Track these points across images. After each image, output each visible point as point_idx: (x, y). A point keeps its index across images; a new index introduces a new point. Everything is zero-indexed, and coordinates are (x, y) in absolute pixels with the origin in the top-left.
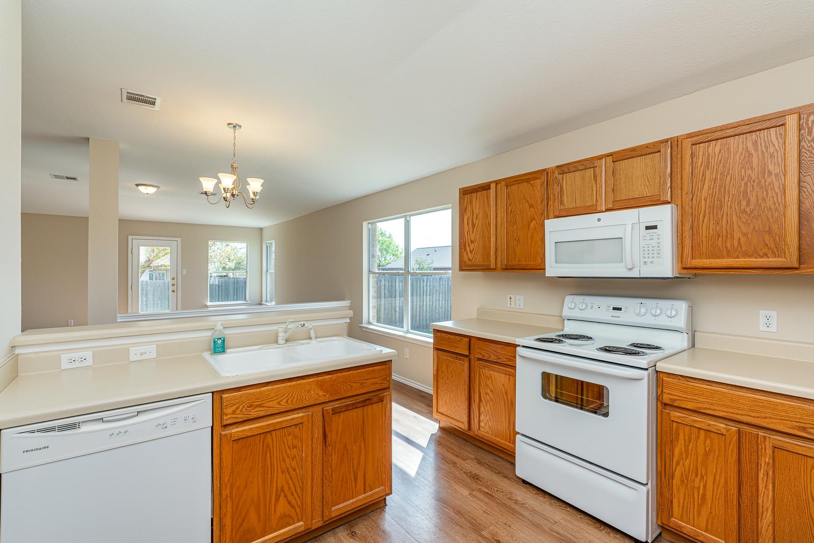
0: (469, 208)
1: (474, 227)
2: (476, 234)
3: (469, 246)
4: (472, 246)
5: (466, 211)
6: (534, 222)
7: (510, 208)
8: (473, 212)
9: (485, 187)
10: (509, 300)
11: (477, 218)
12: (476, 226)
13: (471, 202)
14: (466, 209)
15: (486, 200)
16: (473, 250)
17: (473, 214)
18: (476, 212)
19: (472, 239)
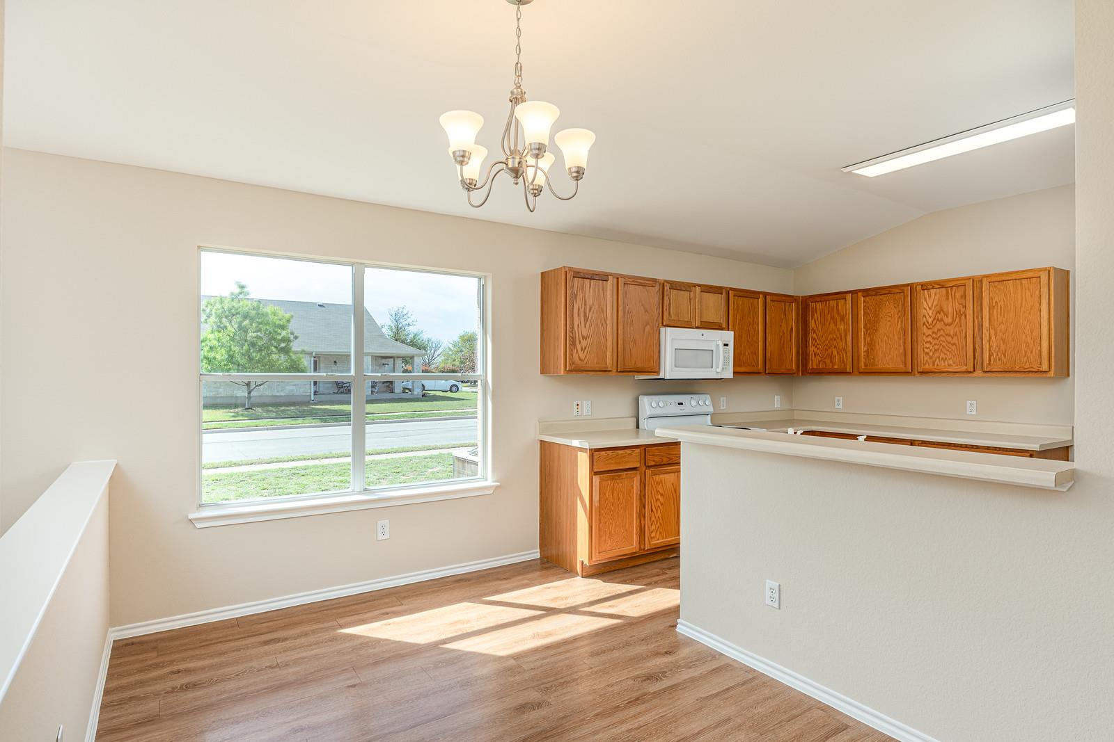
0: (580, 295)
1: (587, 320)
2: (589, 329)
3: (580, 342)
4: (584, 343)
5: (576, 298)
6: (648, 326)
7: (627, 307)
8: (585, 302)
9: (603, 277)
10: (575, 407)
11: (590, 310)
12: (590, 319)
13: (583, 288)
14: (576, 296)
15: (601, 292)
16: (585, 348)
17: (585, 305)
18: (590, 302)
19: (585, 334)
